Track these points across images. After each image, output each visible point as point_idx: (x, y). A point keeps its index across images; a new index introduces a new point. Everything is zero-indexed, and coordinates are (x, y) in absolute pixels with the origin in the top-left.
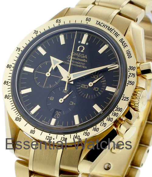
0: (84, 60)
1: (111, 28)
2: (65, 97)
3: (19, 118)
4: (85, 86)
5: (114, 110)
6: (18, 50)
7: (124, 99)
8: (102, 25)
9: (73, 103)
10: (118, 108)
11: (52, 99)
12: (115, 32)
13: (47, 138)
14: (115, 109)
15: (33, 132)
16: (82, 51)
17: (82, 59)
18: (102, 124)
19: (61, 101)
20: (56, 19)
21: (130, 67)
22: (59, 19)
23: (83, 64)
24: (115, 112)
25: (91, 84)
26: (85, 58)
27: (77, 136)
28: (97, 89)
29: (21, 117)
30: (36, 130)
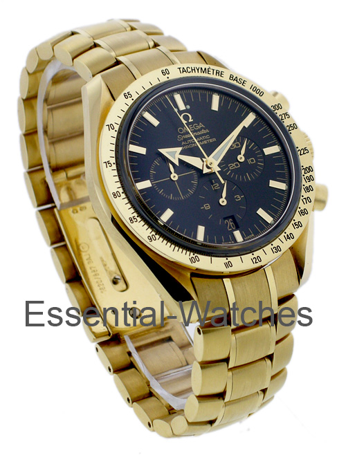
0: (204, 131)
1: (205, 69)
2: (224, 194)
3: (194, 256)
4: (234, 165)
5: (303, 173)
6: (108, 165)
7: (302, 153)
8: (189, 70)
9: (239, 198)
10: (305, 169)
11: (207, 207)
12: (215, 72)
13: (254, 261)
14: (303, 171)
15: (228, 265)
16: (191, 120)
17: (199, 130)
18: (304, 200)
19: (223, 202)
20: (123, 94)
21: (274, 107)
22: (126, 91)
23: (207, 137)
24: (306, 175)
25: (241, 158)
26: (202, 128)
27: (288, 235)
28: (252, 161)
29: (196, 255)
30: (230, 259)
